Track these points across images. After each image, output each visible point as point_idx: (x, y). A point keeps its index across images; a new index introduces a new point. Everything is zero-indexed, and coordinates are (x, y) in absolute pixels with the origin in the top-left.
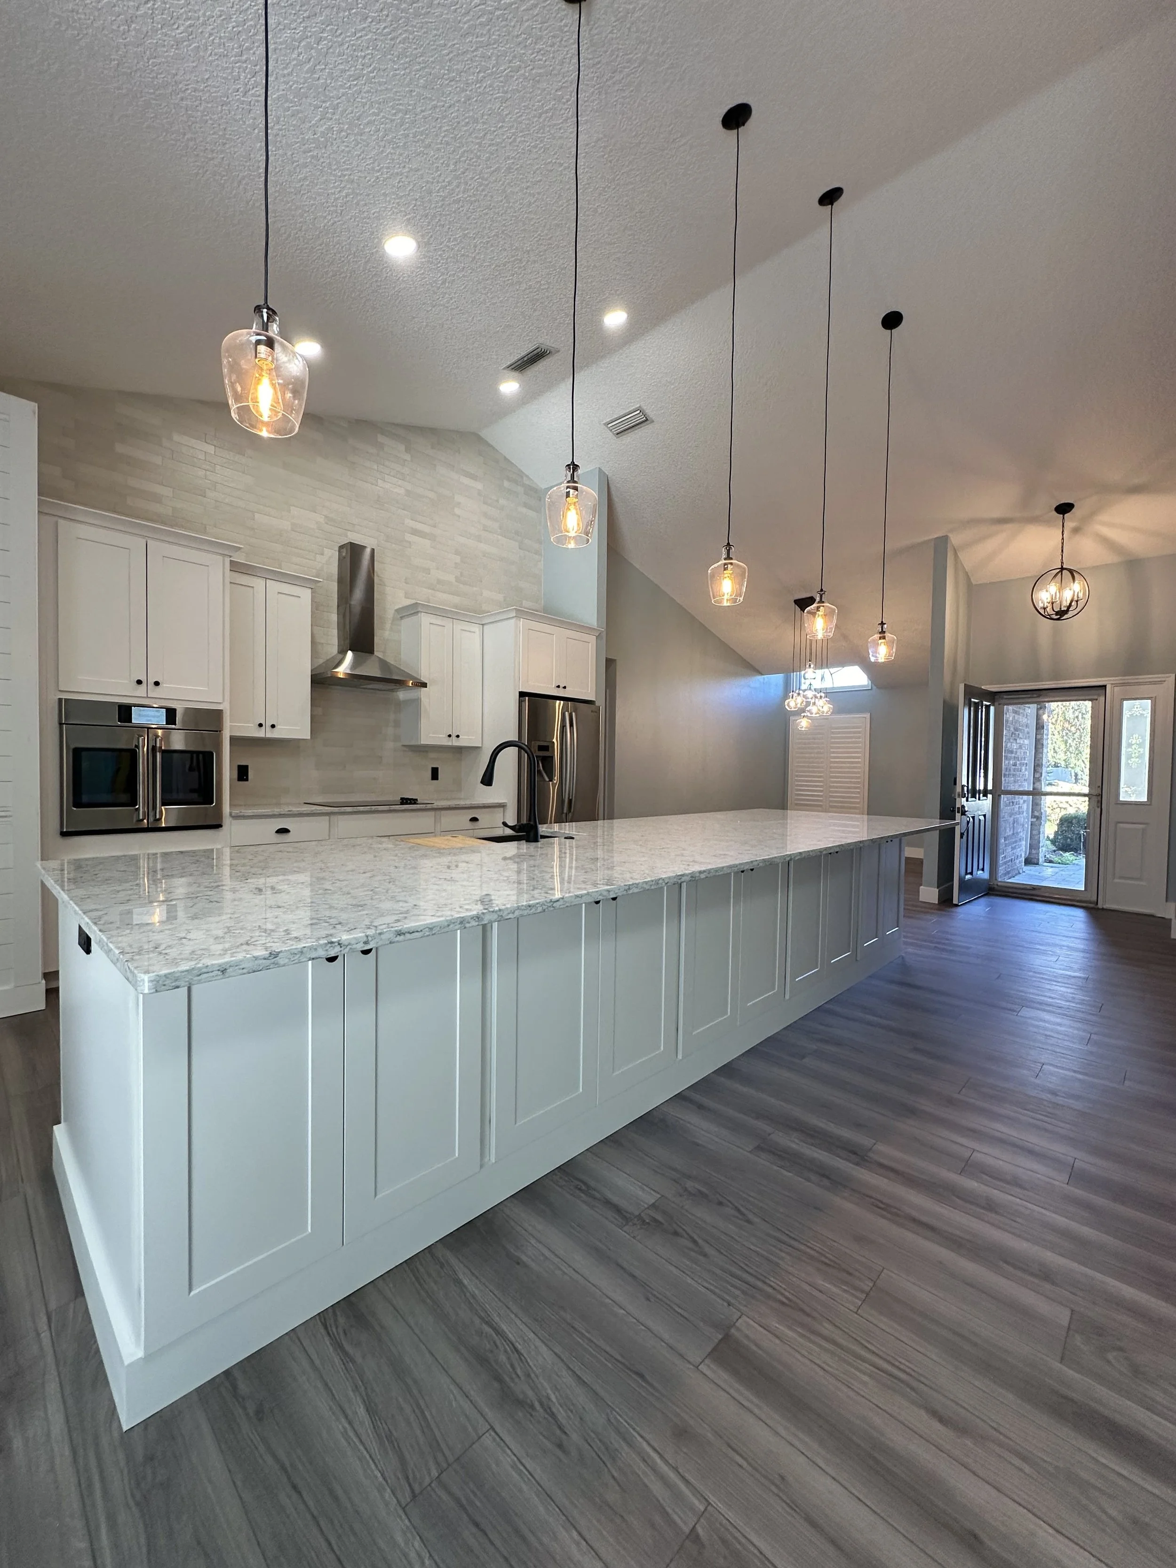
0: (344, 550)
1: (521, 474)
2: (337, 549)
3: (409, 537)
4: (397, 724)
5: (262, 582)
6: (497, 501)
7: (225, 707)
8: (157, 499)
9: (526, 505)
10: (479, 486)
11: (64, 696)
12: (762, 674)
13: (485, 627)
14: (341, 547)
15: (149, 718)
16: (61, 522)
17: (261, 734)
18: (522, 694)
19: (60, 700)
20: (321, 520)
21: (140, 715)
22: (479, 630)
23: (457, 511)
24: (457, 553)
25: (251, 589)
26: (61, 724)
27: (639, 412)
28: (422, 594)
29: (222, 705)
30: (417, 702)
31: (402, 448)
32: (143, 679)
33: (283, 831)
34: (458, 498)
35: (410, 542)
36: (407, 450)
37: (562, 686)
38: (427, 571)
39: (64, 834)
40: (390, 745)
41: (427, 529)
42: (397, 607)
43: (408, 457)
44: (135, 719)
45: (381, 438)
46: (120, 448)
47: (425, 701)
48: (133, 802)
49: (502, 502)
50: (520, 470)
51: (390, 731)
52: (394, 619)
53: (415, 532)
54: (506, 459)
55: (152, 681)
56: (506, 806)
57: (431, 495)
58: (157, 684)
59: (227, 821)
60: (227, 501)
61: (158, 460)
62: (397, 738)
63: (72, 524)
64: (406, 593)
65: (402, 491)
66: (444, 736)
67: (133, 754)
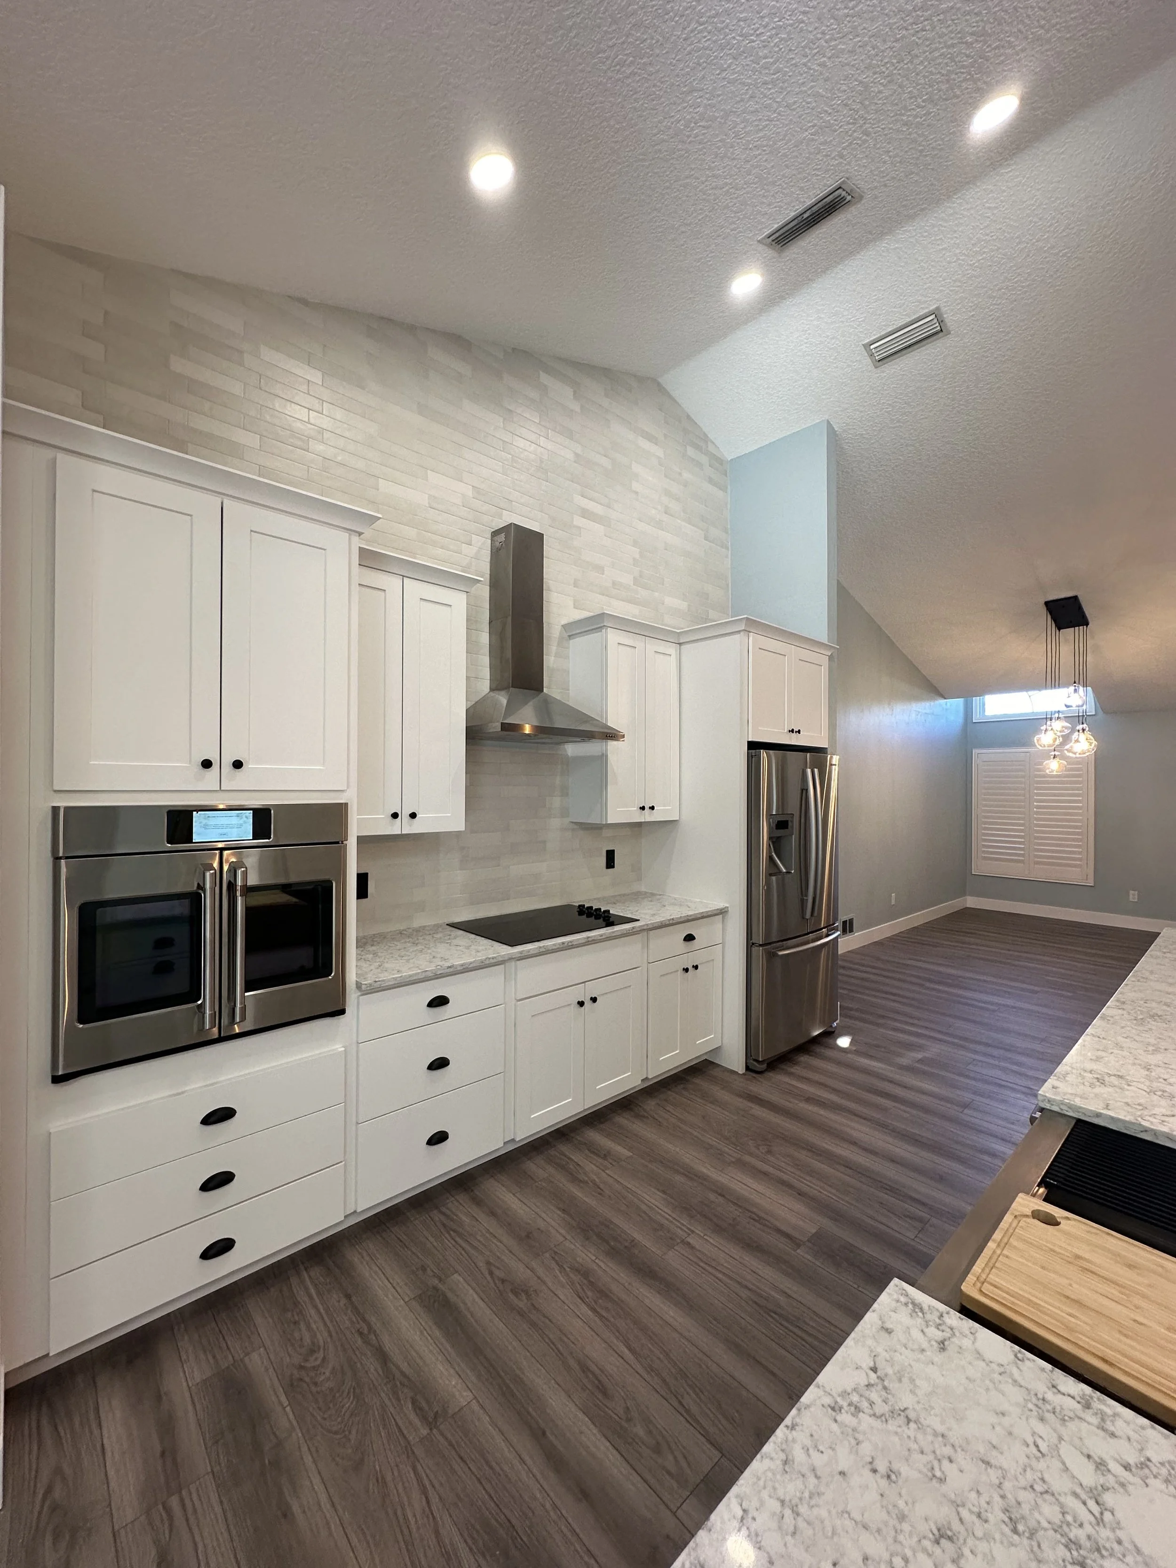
0: (502, 537)
1: (705, 438)
2: (489, 536)
3: (579, 521)
4: (565, 792)
5: (396, 582)
6: (680, 474)
7: (349, 797)
8: (235, 451)
9: (710, 480)
10: (658, 451)
11: (63, 802)
12: (945, 699)
13: (682, 647)
14: (495, 534)
15: (224, 831)
16: (61, 457)
17: (395, 828)
18: (753, 746)
19: (55, 810)
20: (470, 493)
21: (206, 827)
22: (676, 651)
23: (635, 486)
24: (635, 543)
25: (382, 593)
26: (57, 859)
27: (933, 317)
28: (596, 604)
29: (345, 794)
30: (603, 758)
31: (568, 392)
32: (214, 757)
33: (439, 1002)
34: (636, 468)
35: (579, 528)
36: (576, 396)
37: (796, 729)
38: (600, 569)
39: (57, 1080)
40: (555, 823)
41: (598, 509)
42: (564, 621)
43: (576, 406)
44: (199, 834)
45: (545, 378)
46: (179, 365)
47: (612, 759)
48: (194, 993)
49: (686, 475)
50: (705, 435)
51: (556, 802)
52: (561, 640)
53: (586, 514)
54: (688, 417)
55: (228, 760)
56: (727, 912)
57: (605, 462)
58: (238, 765)
59: (352, 997)
60: (339, 458)
61: (237, 388)
62: (564, 812)
63: (83, 462)
64: (575, 601)
65: (570, 456)
66: (635, 809)
67: (195, 899)
